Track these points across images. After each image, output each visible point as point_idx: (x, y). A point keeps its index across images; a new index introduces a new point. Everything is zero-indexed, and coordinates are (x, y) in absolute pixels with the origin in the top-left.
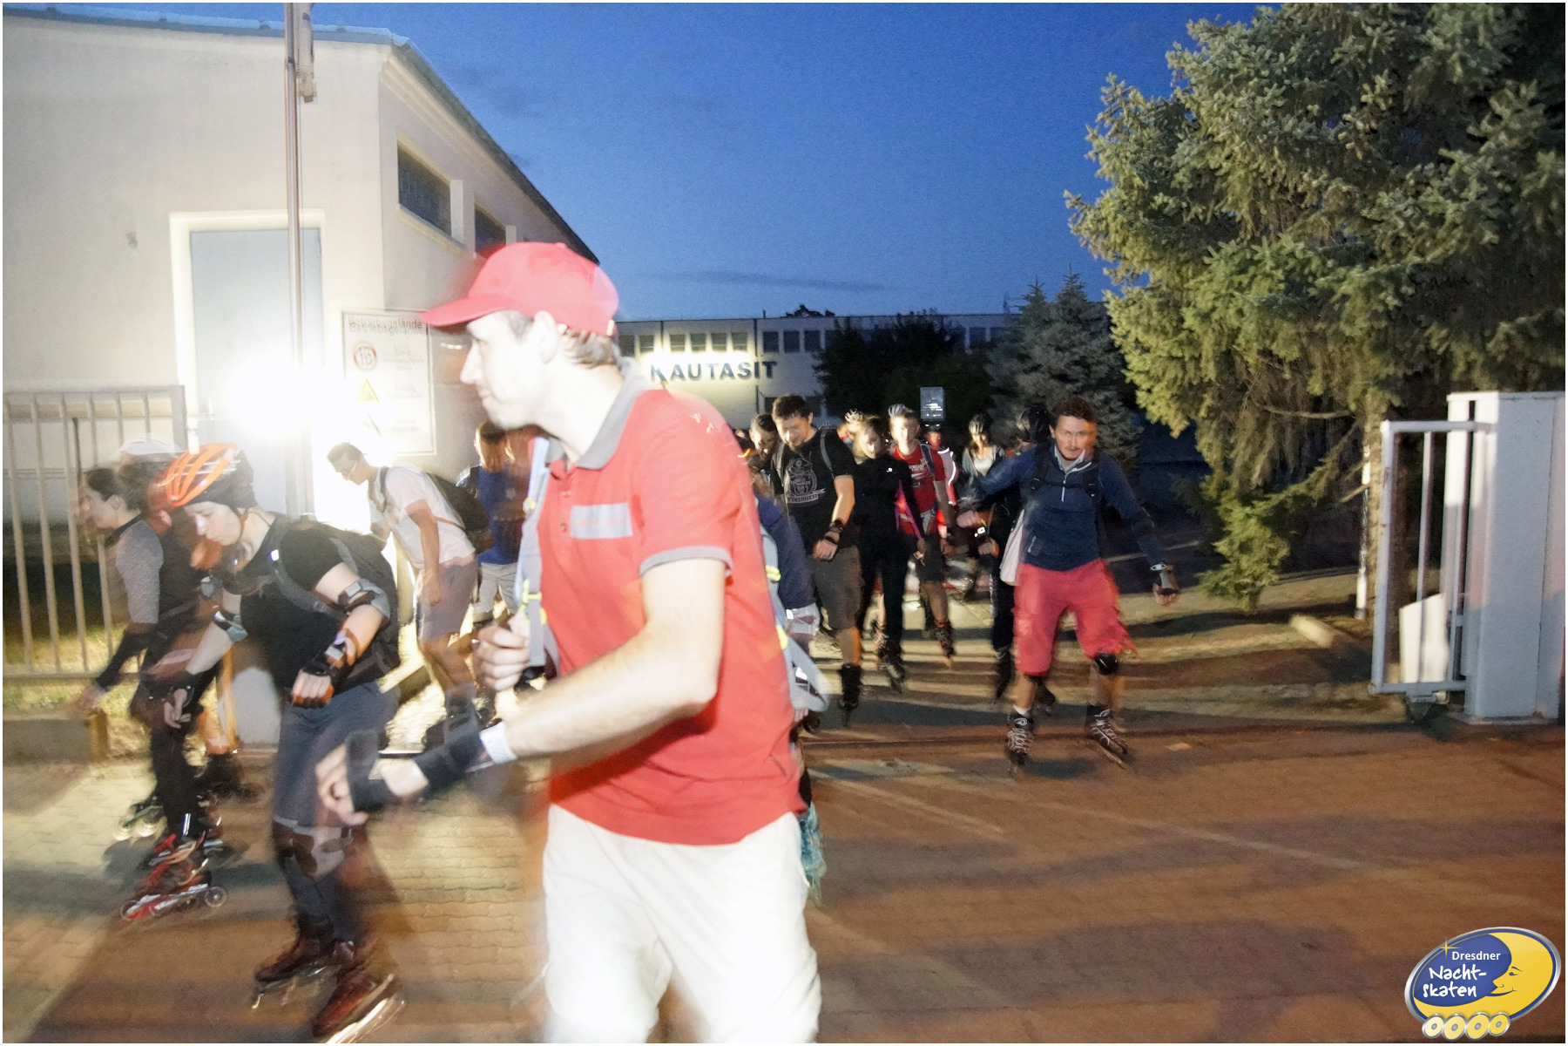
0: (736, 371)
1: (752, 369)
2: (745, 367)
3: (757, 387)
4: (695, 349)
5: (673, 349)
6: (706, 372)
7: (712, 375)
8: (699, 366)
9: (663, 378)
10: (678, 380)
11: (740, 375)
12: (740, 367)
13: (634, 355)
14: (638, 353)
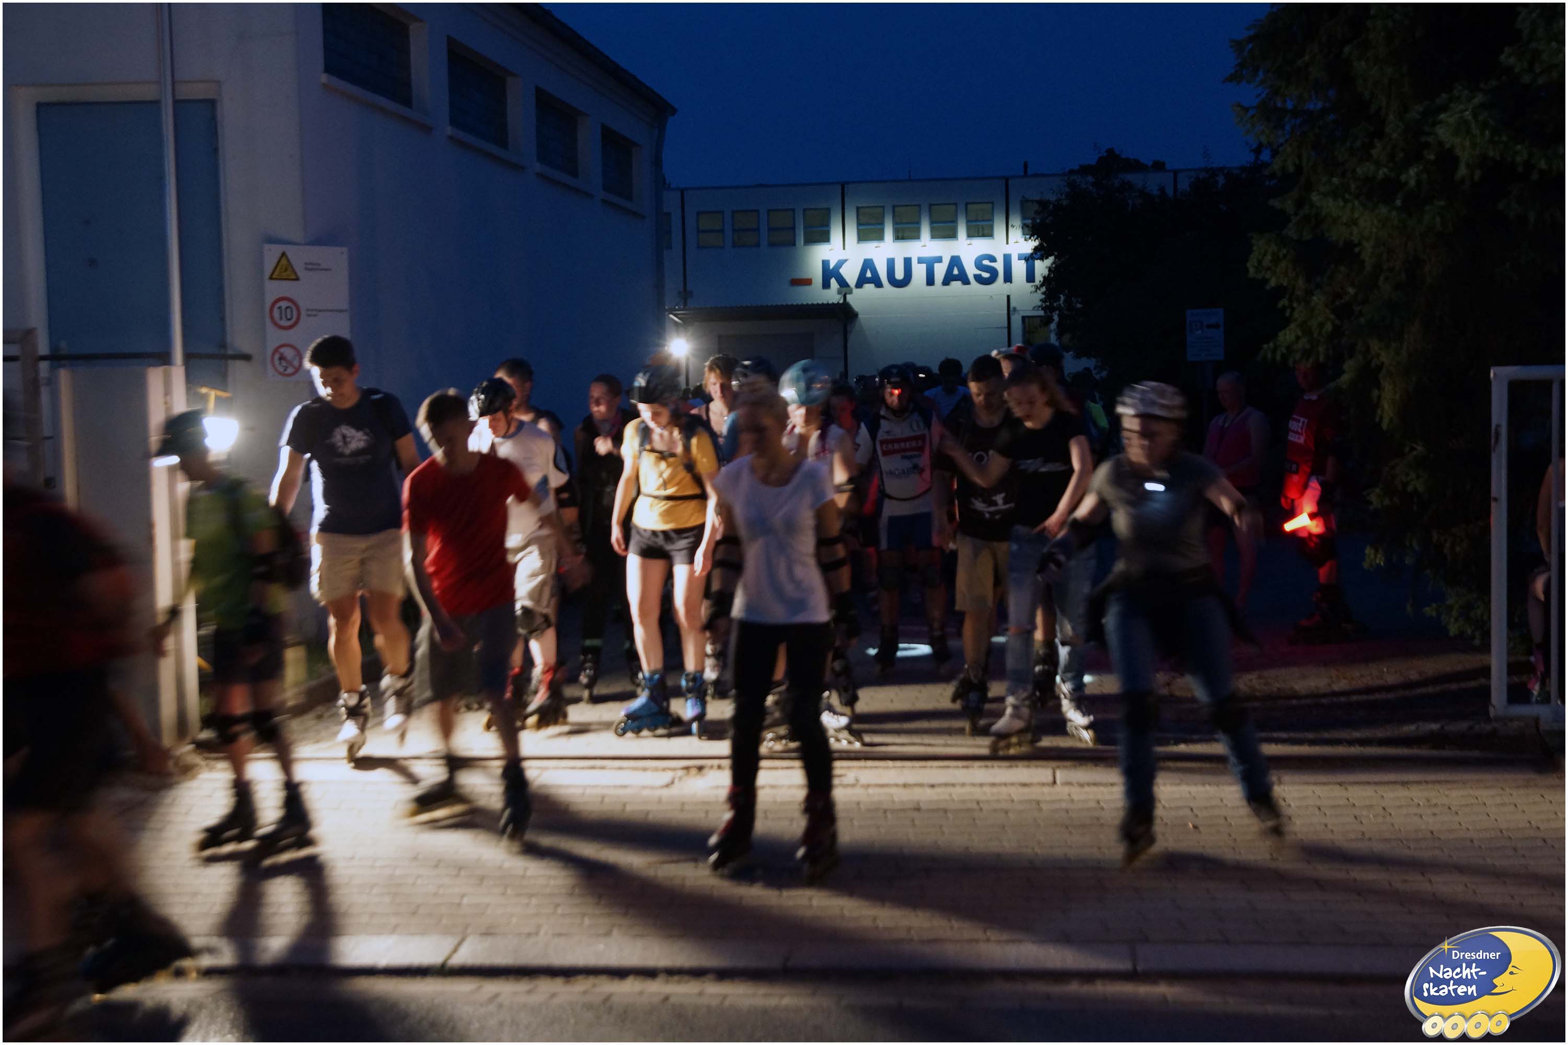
0: (971, 270)
1: (999, 266)
2: (986, 262)
3: (1008, 297)
4: (900, 236)
5: (861, 239)
6: (919, 272)
7: (930, 281)
8: (908, 262)
9: (843, 283)
10: (869, 287)
11: (978, 278)
12: (979, 265)
13: (794, 244)
14: (800, 239)
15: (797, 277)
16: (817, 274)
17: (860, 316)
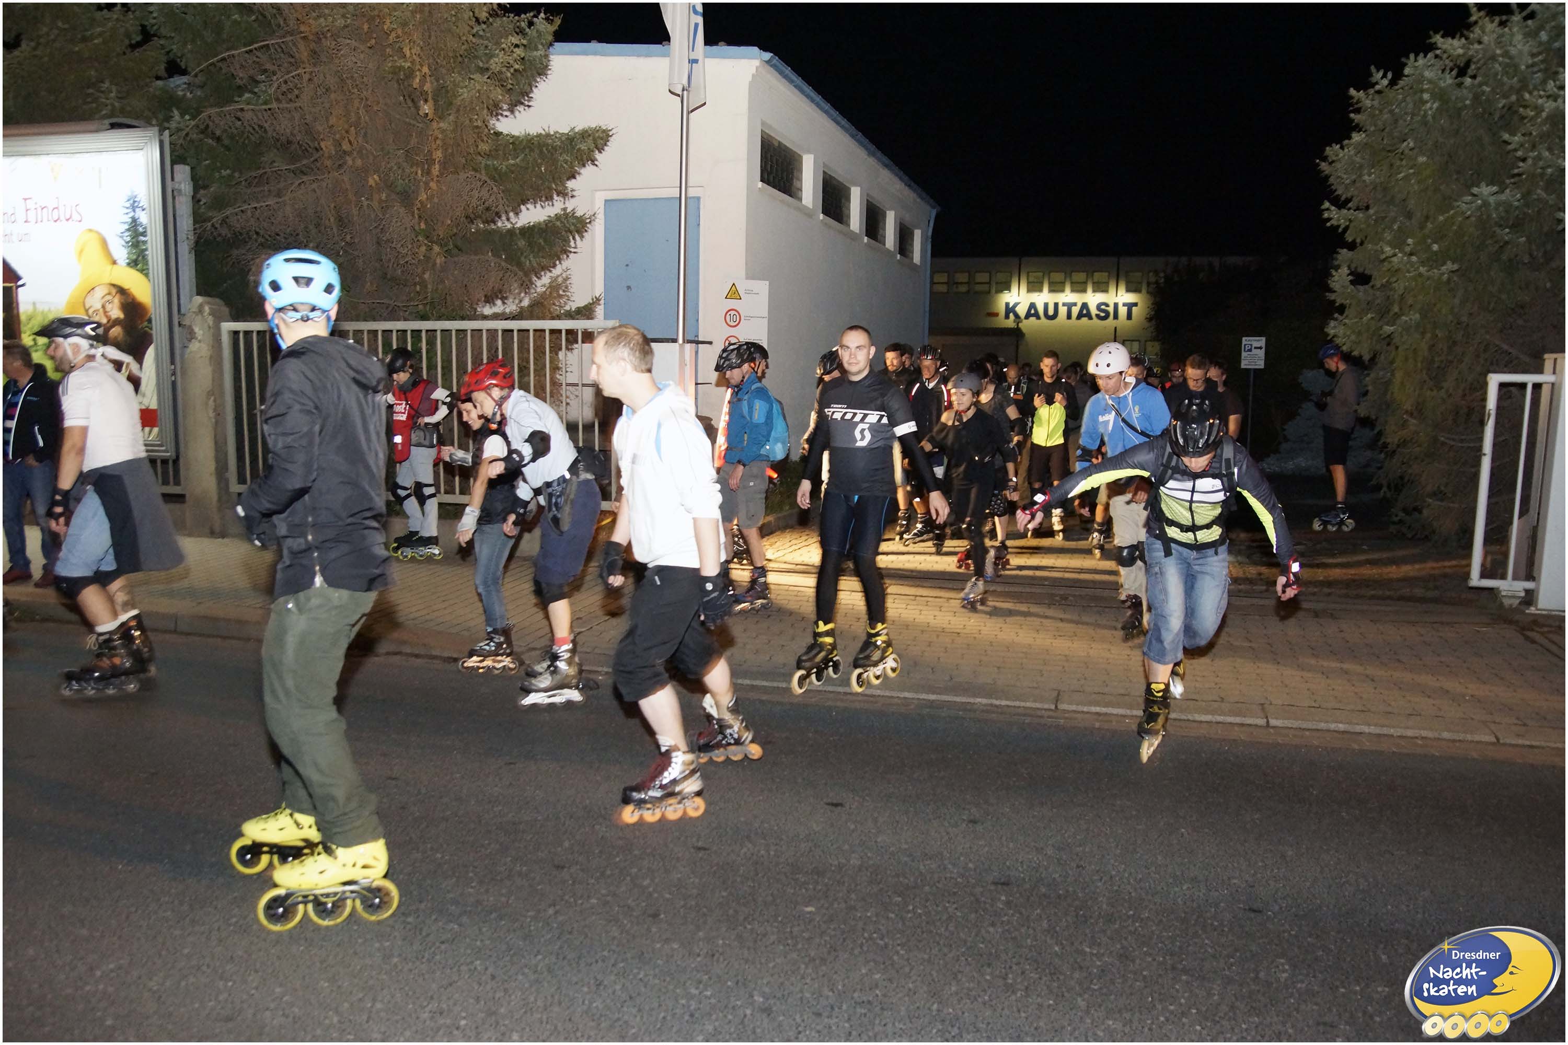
0: (1094, 311)
1: (1111, 309)
3: (1115, 328)
4: (1052, 290)
5: (1029, 291)
6: (1063, 311)
7: (1069, 316)
8: (1056, 305)
9: (1017, 316)
10: (1033, 319)
11: (1097, 316)
13: (989, 292)
14: (993, 291)
15: (989, 311)
16: (1002, 309)
17: (1027, 336)
